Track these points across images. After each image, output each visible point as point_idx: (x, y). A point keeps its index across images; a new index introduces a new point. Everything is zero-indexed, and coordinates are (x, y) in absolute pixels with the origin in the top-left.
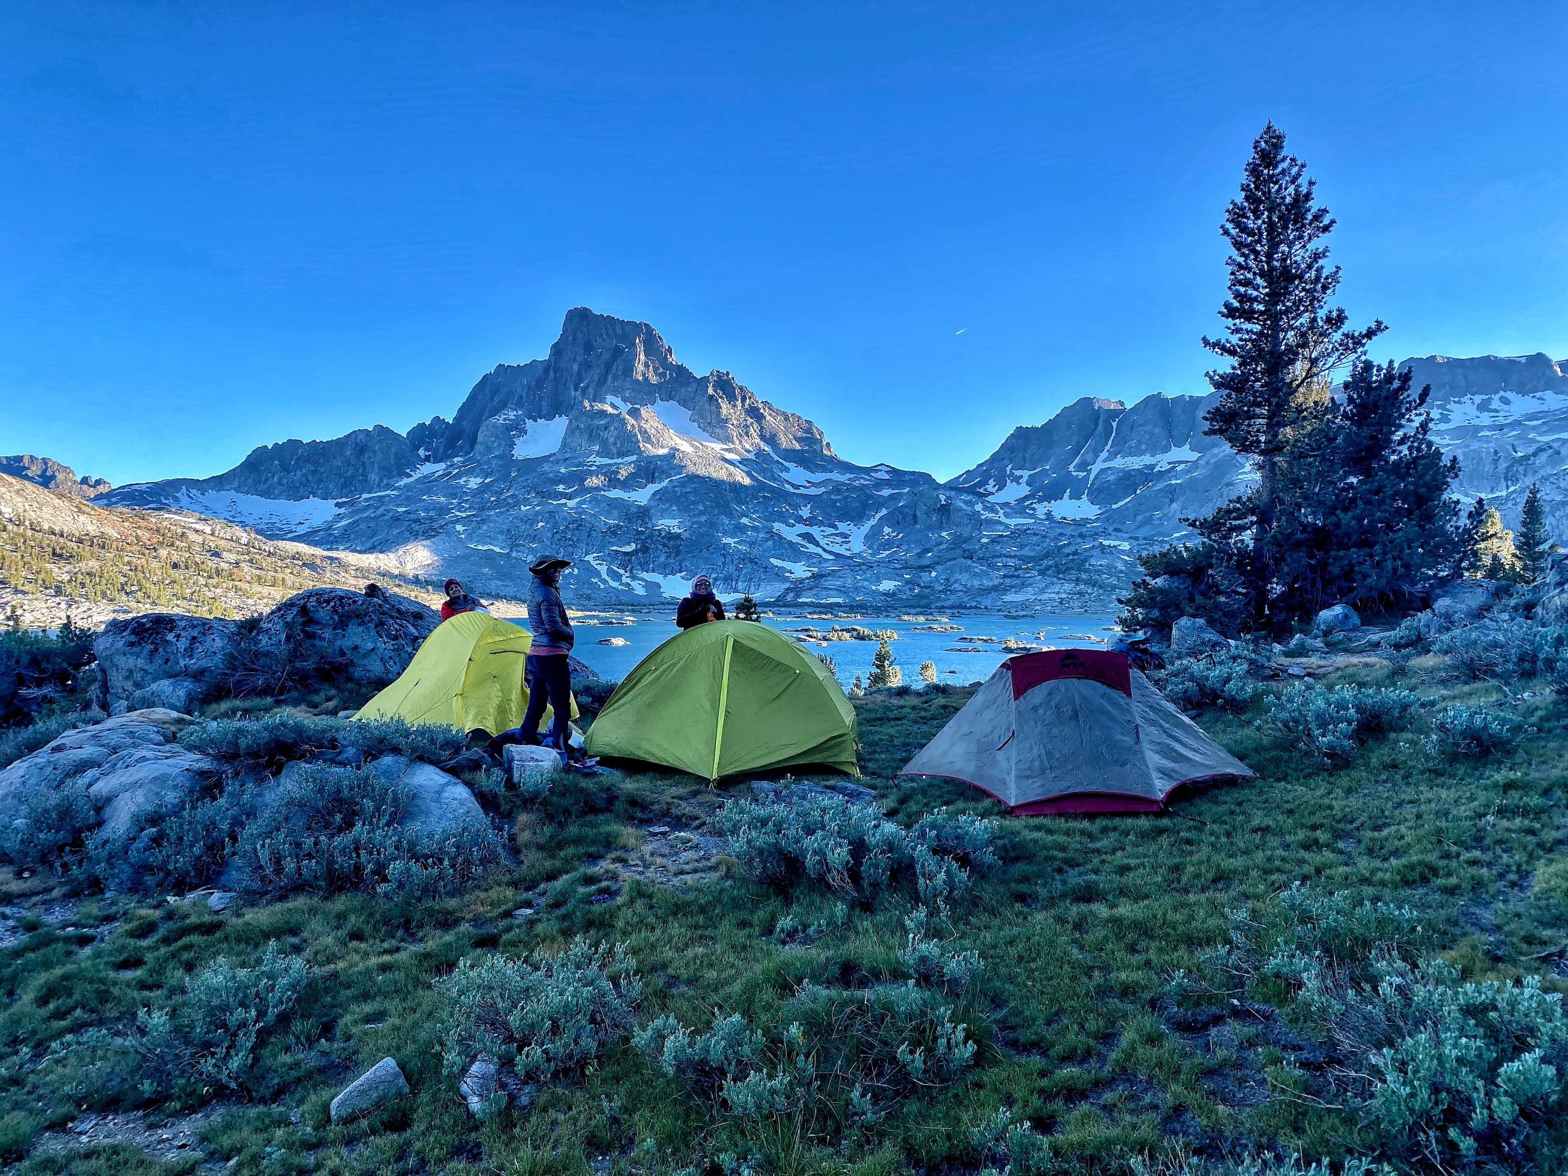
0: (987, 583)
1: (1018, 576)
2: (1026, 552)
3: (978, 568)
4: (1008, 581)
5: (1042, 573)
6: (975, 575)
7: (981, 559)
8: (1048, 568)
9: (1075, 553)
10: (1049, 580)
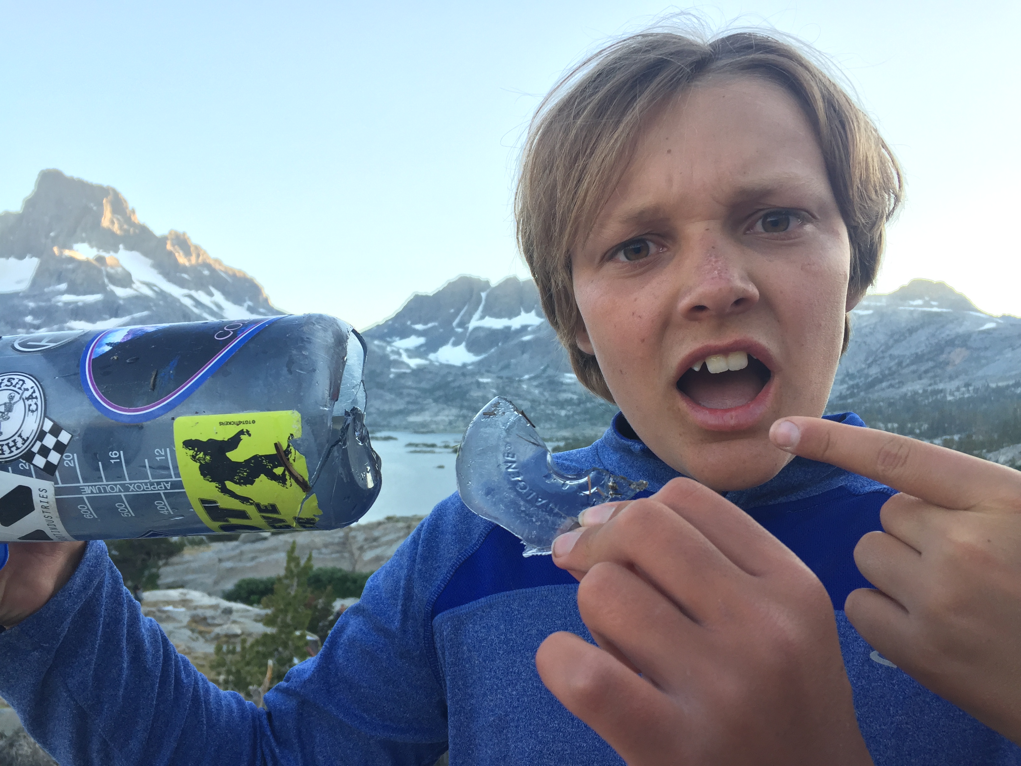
0: (395, 407)
1: (418, 403)
2: (424, 385)
3: (389, 396)
4: (411, 407)
5: (436, 401)
6: (386, 402)
7: (391, 390)
8: (440, 397)
9: (460, 387)
10: (441, 406)
